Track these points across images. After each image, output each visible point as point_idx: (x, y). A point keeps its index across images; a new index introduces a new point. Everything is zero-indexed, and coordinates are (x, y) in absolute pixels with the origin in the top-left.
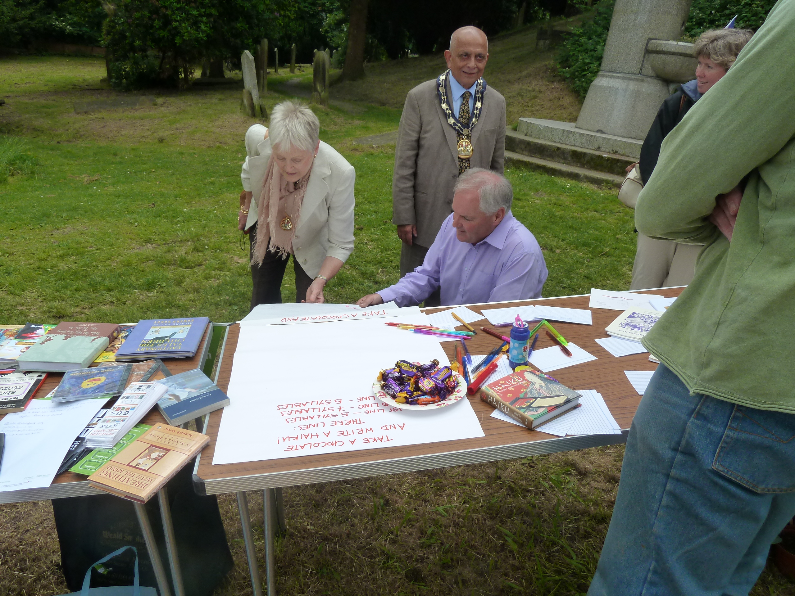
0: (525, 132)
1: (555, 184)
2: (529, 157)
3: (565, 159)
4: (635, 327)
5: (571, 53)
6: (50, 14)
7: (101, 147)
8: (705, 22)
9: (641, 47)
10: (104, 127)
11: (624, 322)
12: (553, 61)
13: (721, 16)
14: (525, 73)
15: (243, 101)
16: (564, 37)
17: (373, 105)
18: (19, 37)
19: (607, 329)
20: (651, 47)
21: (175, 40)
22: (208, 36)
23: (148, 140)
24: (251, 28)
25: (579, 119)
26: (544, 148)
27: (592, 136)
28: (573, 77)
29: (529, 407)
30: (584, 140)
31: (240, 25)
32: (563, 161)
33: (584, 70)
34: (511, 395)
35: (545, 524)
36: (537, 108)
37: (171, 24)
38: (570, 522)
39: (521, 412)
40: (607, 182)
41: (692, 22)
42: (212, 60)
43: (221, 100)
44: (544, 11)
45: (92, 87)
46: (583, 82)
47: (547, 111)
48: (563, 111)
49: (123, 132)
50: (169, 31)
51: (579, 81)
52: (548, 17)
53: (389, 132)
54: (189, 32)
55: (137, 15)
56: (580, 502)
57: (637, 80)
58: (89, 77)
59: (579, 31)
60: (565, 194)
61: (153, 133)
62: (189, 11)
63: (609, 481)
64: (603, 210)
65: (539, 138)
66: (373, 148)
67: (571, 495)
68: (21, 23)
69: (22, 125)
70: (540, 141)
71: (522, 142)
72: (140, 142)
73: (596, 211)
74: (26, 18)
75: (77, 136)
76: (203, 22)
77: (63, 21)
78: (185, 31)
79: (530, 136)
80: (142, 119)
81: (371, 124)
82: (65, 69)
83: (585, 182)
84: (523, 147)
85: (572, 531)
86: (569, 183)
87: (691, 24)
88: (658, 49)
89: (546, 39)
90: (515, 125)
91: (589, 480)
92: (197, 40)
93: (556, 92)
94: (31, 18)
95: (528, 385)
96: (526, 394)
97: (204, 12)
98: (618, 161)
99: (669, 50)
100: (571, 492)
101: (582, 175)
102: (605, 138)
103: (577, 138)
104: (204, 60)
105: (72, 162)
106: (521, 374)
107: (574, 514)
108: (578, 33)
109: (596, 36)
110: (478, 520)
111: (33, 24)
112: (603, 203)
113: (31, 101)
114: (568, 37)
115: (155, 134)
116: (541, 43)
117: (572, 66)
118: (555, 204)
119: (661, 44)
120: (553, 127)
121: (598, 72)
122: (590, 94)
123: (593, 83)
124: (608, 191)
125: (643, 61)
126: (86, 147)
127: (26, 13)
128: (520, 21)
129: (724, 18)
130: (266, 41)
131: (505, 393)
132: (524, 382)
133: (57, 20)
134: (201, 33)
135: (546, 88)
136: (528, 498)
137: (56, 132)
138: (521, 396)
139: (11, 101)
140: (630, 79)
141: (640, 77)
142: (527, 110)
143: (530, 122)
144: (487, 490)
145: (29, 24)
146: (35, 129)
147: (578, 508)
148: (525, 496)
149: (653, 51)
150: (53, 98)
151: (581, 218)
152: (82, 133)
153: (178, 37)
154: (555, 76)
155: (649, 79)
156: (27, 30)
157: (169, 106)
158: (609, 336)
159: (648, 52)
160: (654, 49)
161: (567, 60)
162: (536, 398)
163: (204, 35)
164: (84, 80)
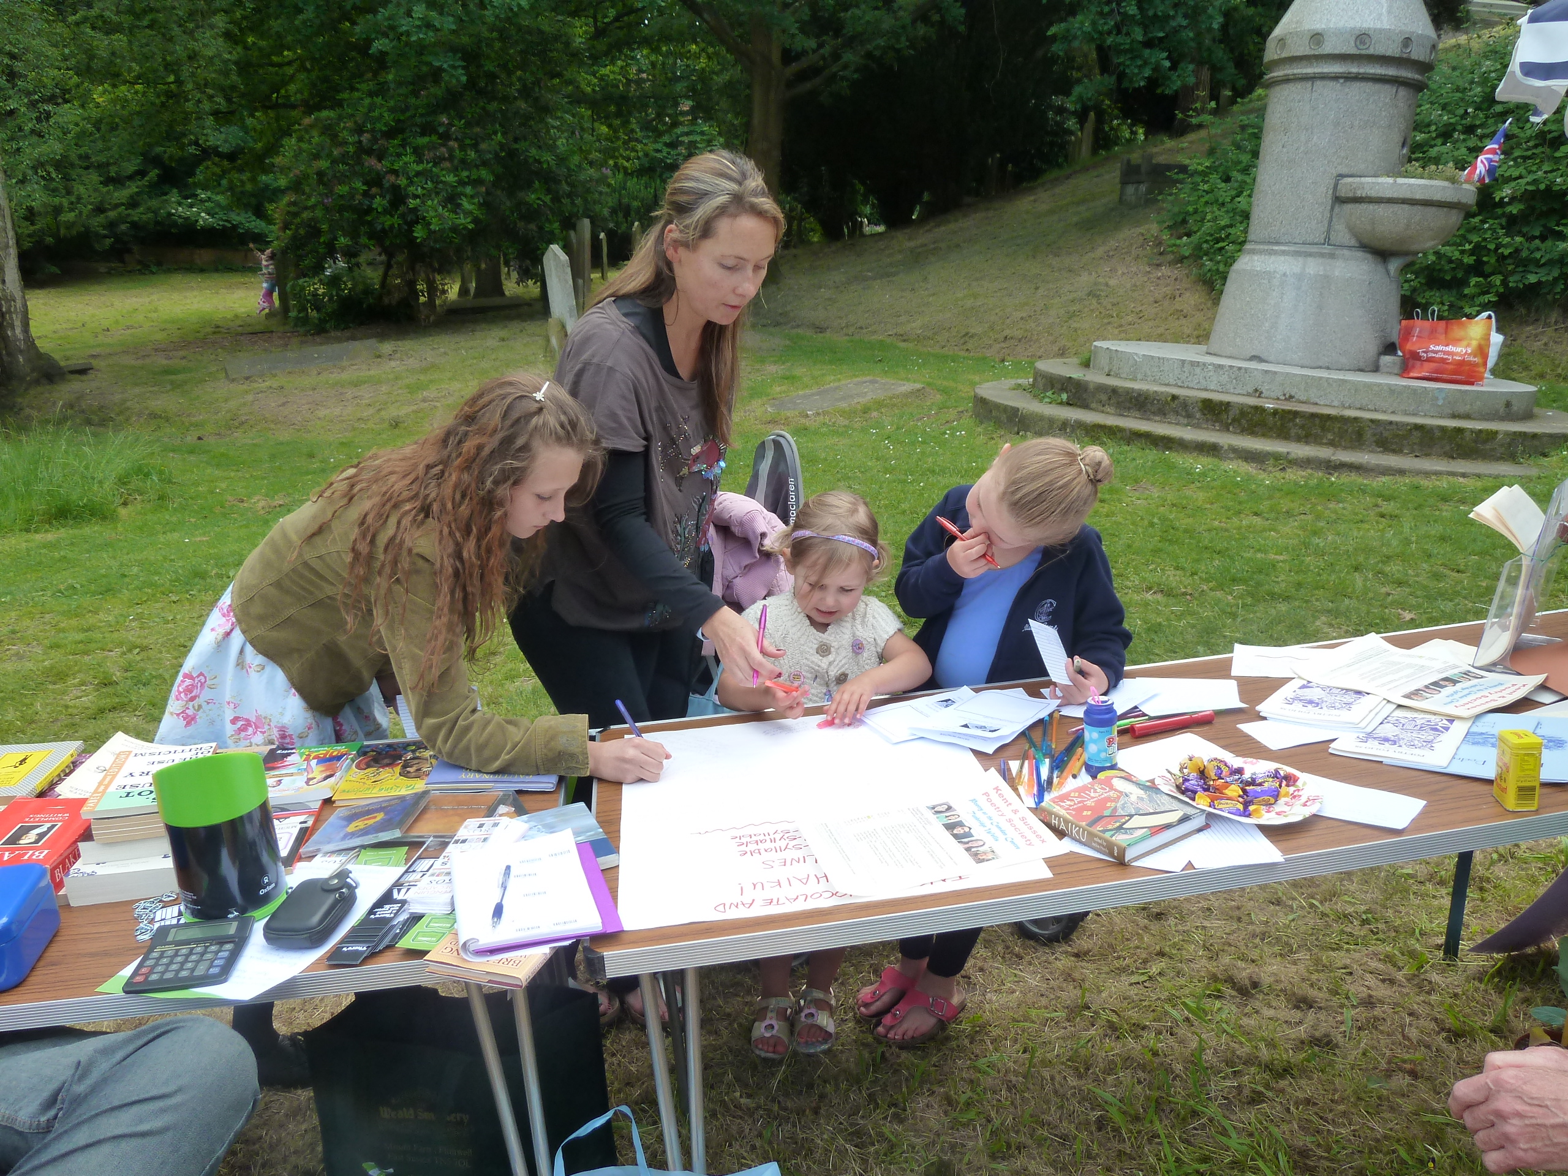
0: (1106, 370)
1: (1172, 467)
2: (1115, 418)
3: (1189, 416)
4: (1311, 702)
5: (1190, 209)
6: (166, 194)
7: (282, 444)
8: (1454, 130)
9: (1323, 193)
10: (284, 404)
11: (1291, 695)
12: (1155, 225)
13: (1487, 117)
14: (1100, 251)
15: (548, 341)
16: (1176, 177)
17: (800, 331)
18: (108, 242)
19: (1258, 708)
20: (1343, 193)
21: (413, 231)
22: (476, 221)
23: (370, 425)
24: (556, 199)
25: (1213, 337)
26: (1146, 398)
27: (1240, 369)
28: (1198, 254)
29: (1120, 828)
30: (1224, 378)
31: (534, 197)
32: (1185, 421)
33: (1218, 240)
34: (1089, 813)
35: (1177, 1083)
36: (1130, 318)
37: (405, 203)
38: (1224, 1078)
39: (1107, 835)
40: (1277, 457)
41: (1429, 132)
42: (483, 266)
43: (503, 340)
44: (1131, 126)
45: (249, 330)
46: (1218, 262)
47: (1150, 323)
48: (1184, 321)
49: (322, 413)
50: (402, 216)
51: (1211, 260)
52: (1142, 138)
53: (836, 384)
54: (440, 217)
55: (342, 189)
56: (1241, 1043)
57: (1322, 255)
58: (243, 310)
59: (1201, 164)
60: (1192, 486)
61: (379, 410)
62: (438, 177)
63: (1297, 1007)
64: (1272, 510)
65: (1134, 379)
66: (807, 416)
67: (1225, 1031)
68: (112, 214)
69: (128, 409)
70: (1137, 386)
71: (1101, 388)
72: (354, 429)
73: (1256, 514)
74: (123, 204)
75: (235, 423)
76: (466, 196)
77: (191, 206)
78: (432, 213)
79: (1117, 376)
80: (356, 384)
81: (799, 371)
82: (195, 297)
83: (1231, 459)
84: (1104, 397)
85: (1229, 1093)
86: (1199, 464)
87: (1427, 136)
88: (1359, 194)
89: (1139, 182)
90: (1086, 355)
91: (1257, 1004)
92: (454, 229)
93: (1167, 285)
94: (133, 204)
95: (1119, 797)
96: (1115, 809)
97: (468, 177)
98: (1296, 414)
99: (1381, 195)
100: (1225, 1026)
101: (1226, 447)
102: (1267, 372)
103: (1211, 373)
104: (468, 267)
105: (232, 474)
106: (1108, 782)
107: (1229, 1063)
108: (1200, 168)
109: (1238, 171)
110: (1052, 1078)
111: (136, 215)
112: (1270, 498)
113: (140, 362)
114: (1181, 176)
115: (383, 413)
116: (1130, 189)
117: (1195, 232)
118: (1173, 505)
119: (1361, 183)
120: (1161, 356)
121: (1244, 242)
122: (1231, 287)
123: (1237, 266)
124: (1280, 475)
125: (1331, 217)
126: (255, 445)
127: (122, 195)
128: (1085, 149)
129: (1492, 120)
130: (587, 222)
131: (1079, 810)
132: (1112, 793)
133: (180, 204)
134: (462, 216)
135: (1146, 279)
136: (1144, 1041)
137: (193, 419)
138: (1107, 813)
139: (103, 364)
140: (1310, 255)
141: (1327, 249)
142: (1109, 323)
143: (1114, 348)
144: (1065, 1028)
145: (128, 215)
146: (153, 416)
147: (1238, 1053)
148: (1137, 1037)
149: (1348, 198)
150: (182, 353)
151: (1227, 530)
152: (243, 418)
153: (419, 227)
154: (1161, 254)
155: (1346, 252)
156: (123, 227)
157: (405, 358)
158: (1265, 718)
159: (1339, 200)
160: (1351, 195)
161: (1184, 221)
162: (1131, 816)
163: (469, 220)
164: (236, 316)
